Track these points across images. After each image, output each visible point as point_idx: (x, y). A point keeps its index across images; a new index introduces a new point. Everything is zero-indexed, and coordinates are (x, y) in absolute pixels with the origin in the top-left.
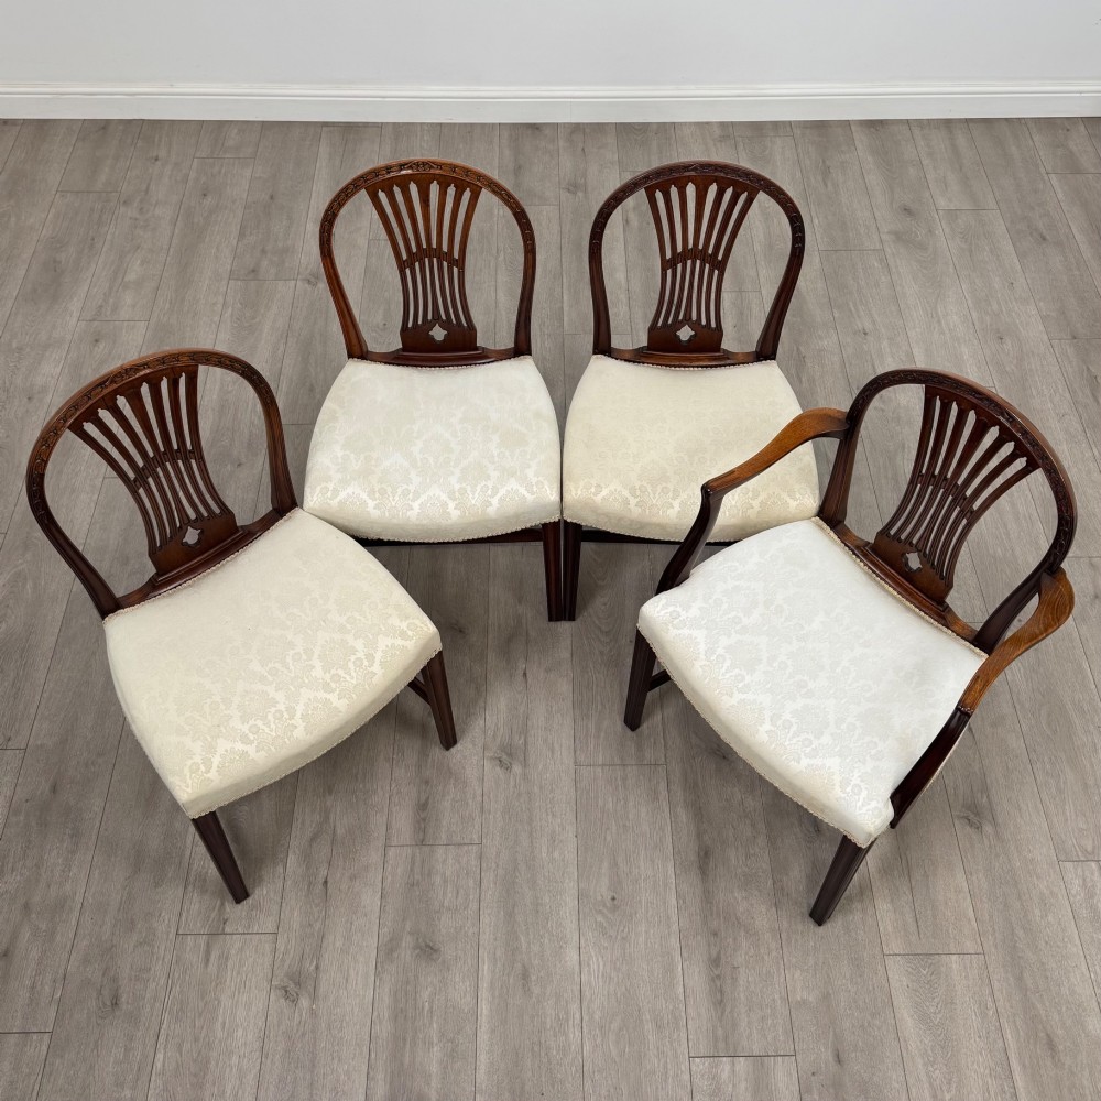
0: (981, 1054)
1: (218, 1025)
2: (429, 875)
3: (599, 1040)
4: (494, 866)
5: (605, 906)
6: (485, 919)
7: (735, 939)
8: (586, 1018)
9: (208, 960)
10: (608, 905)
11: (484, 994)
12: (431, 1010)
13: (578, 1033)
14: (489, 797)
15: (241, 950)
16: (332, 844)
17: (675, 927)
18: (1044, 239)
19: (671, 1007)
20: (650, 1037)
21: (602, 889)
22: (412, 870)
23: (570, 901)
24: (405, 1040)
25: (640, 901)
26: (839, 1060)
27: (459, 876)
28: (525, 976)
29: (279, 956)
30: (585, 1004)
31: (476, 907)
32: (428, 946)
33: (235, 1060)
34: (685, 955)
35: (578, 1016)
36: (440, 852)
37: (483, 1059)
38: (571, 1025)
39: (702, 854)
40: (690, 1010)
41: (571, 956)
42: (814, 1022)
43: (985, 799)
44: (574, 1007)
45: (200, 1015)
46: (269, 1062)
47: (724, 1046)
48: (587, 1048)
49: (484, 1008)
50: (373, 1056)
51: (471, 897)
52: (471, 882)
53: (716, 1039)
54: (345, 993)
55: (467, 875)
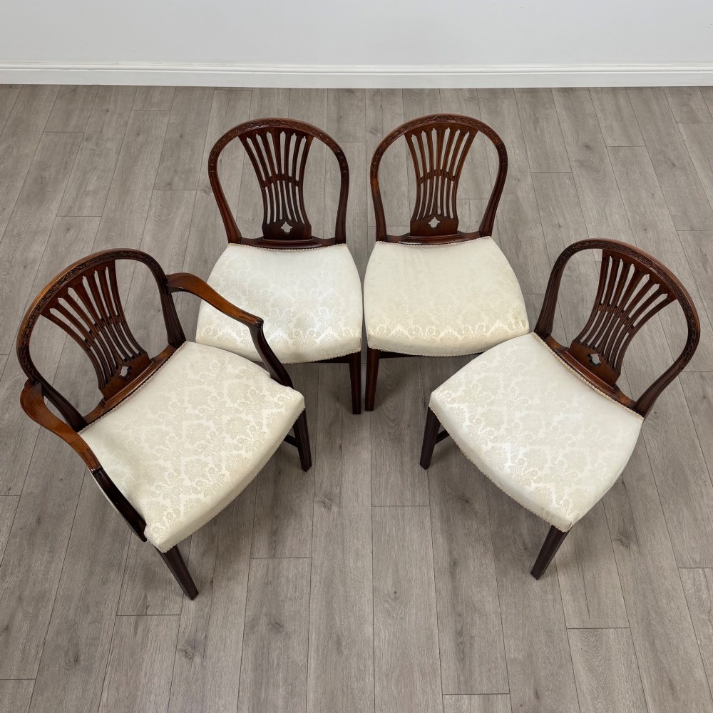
0: (628, 692)
1: (143, 674)
2: (278, 578)
3: (385, 683)
4: (319, 571)
5: (389, 597)
6: (313, 606)
7: (472, 619)
8: (377, 669)
9: (136, 633)
10: (392, 596)
11: (312, 654)
12: (278, 664)
13: (371, 679)
14: (317, 527)
15: (157, 626)
16: (216, 557)
17: (434, 611)
18: (674, 165)
19: (431, 662)
20: (418, 682)
21: (388, 586)
22: (267, 574)
23: (368, 594)
24: (261, 684)
25: (412, 595)
26: (537, 696)
27: (296, 579)
28: (339, 643)
29: (182, 630)
30: (376, 661)
31: (307, 598)
32: (276, 623)
33: (153, 697)
34: (441, 629)
35: (372, 667)
36: (285, 562)
37: (311, 696)
38: (367, 674)
39: (452, 563)
40: (443, 665)
41: (368, 630)
42: (522, 672)
43: (632, 528)
44: (370, 662)
45: (131, 668)
46: (175, 698)
47: (465, 688)
48: (377, 689)
49: (312, 664)
50: (241, 694)
51: (305, 592)
52: (305, 582)
53: (459, 683)
54: (223, 654)
55: (302, 577)
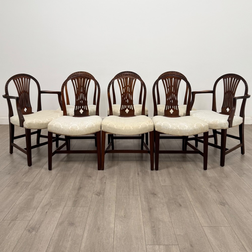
0: (236, 246)
1: (7, 237)
2: (75, 211)
3: (119, 241)
4: (93, 210)
6: (89, 219)
7: (159, 223)
8: (115, 237)
9: (9, 225)
10: (123, 217)
11: (86, 231)
12: (70, 235)
13: (112, 240)
14: (93, 200)
15: (19, 223)
16: (50, 206)
17: (142, 221)
19: (140, 235)
20: (134, 241)
21: (122, 213)
22: (70, 211)
23: (113, 216)
24: (61, 240)
25: (132, 216)
26: (191, 246)
27: (83, 212)
28: (99, 229)
29: (29, 224)
30: (115, 234)
31: (86, 217)
32: (71, 223)
33: (9, 243)
34: (145, 226)
35: (113, 236)
36: (79, 208)
37: (83, 245)
38: (111, 238)
39: (149, 209)
40: (146, 236)
41: (112, 226)
42: (183, 238)
43: (225, 201)
44: (112, 235)
45: (3, 235)
46: (19, 244)
47: (156, 242)
48: (115, 243)
49: (86, 235)
50: (51, 243)
51: (86, 215)
52: (86, 213)
53: (154, 241)
54: (46, 231)
55: (85, 211)
